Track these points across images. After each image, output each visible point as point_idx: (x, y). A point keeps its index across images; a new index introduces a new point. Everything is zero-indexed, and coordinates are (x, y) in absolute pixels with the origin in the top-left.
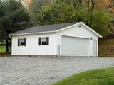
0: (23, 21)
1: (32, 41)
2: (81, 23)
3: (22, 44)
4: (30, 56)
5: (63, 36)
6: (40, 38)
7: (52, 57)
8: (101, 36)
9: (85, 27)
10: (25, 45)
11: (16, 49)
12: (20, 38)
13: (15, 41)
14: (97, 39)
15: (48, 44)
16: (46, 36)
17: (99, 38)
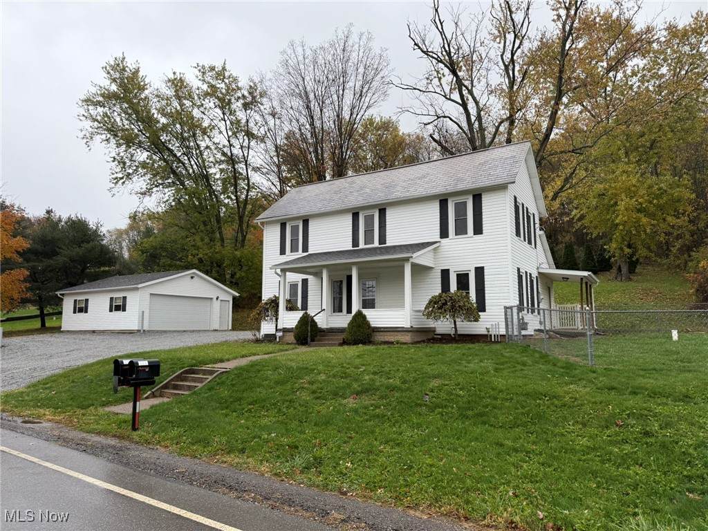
0: (104, 265)
1: (99, 303)
2: (194, 271)
3: (81, 310)
4: (94, 332)
5: (151, 294)
6: (112, 299)
7: (131, 332)
8: (237, 295)
9: (201, 277)
10: (86, 312)
11: (70, 320)
12: (79, 298)
13: (68, 305)
14: (231, 299)
15: (124, 310)
16: (121, 295)
17: (234, 298)
